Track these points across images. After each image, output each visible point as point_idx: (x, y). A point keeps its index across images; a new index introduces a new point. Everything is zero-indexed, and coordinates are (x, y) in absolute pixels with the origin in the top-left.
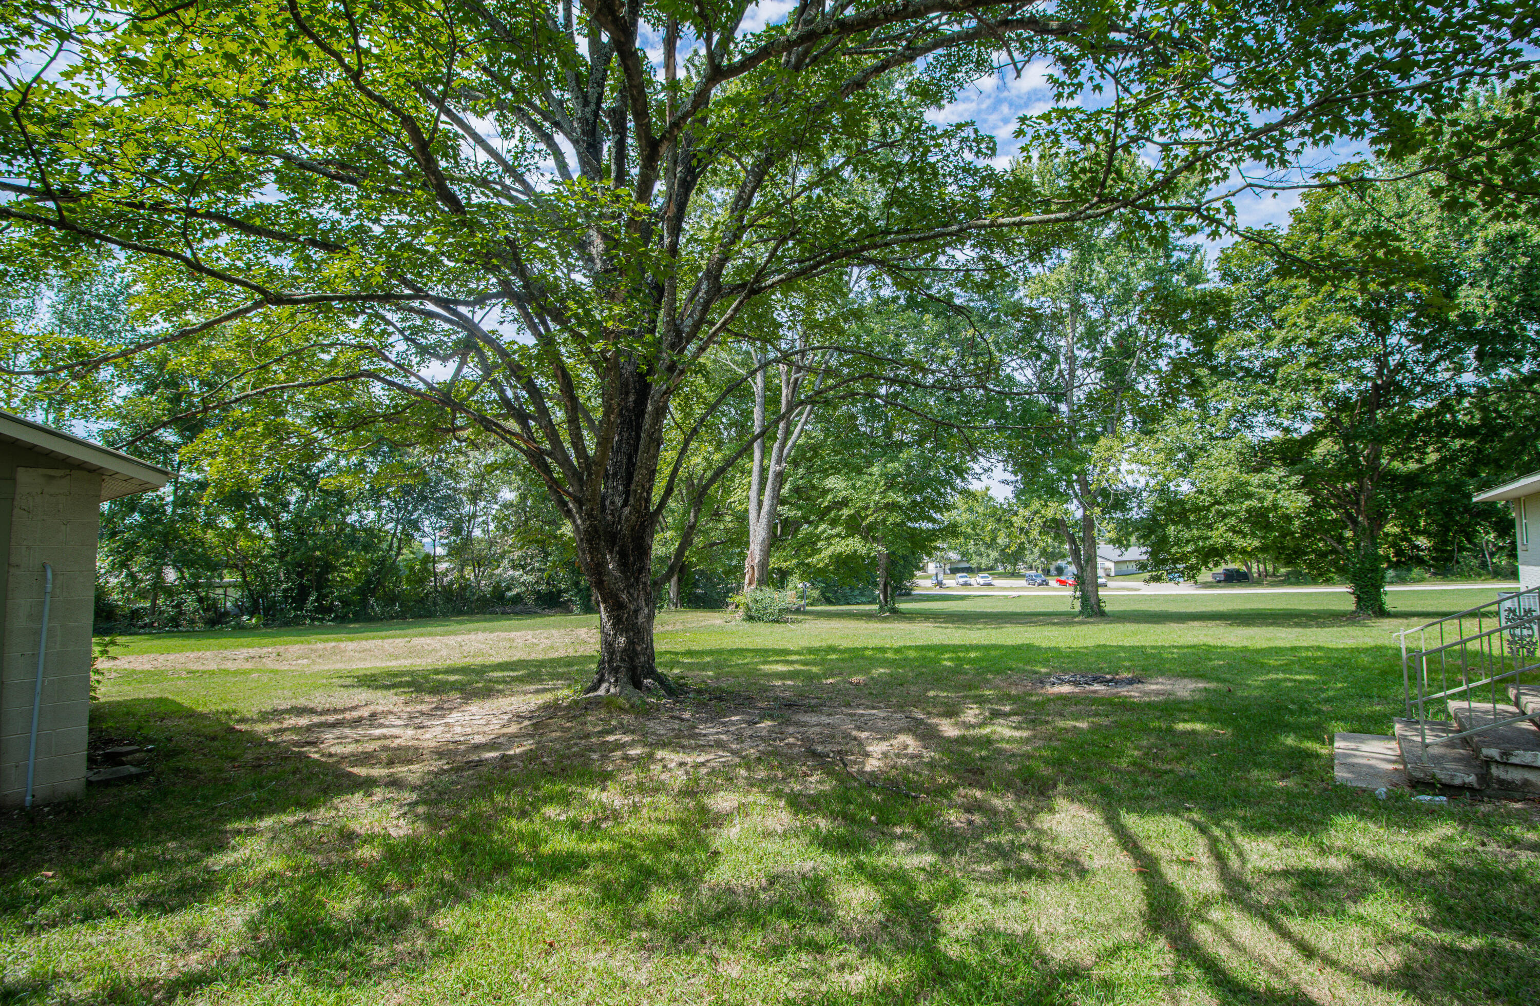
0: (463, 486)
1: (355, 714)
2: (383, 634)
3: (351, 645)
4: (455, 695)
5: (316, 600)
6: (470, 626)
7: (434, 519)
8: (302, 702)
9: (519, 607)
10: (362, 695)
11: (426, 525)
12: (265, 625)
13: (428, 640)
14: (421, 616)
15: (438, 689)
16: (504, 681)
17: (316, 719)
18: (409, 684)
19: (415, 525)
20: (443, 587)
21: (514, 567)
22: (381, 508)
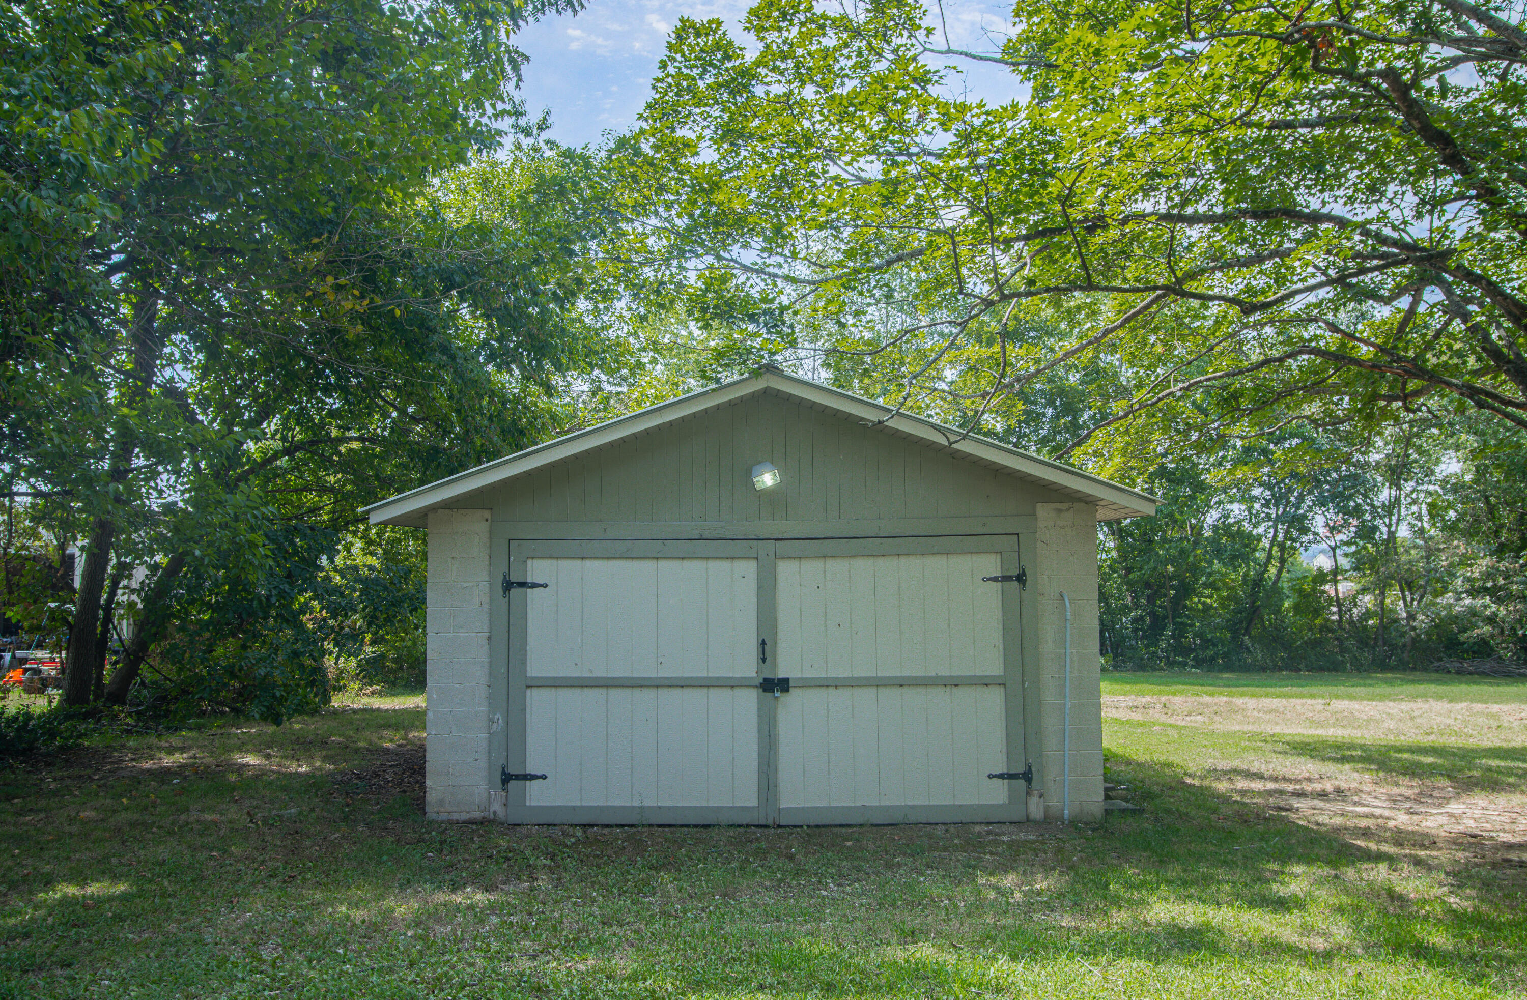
0: (1374, 457)
1: (1318, 787)
2: (1277, 690)
3: (1251, 703)
4: (1444, 782)
5: (1173, 636)
6: (1410, 688)
7: (1331, 514)
8: (1236, 763)
9: (1488, 664)
10: (1306, 767)
11: (1318, 522)
12: (1115, 667)
13: (1355, 705)
14: (1322, 669)
15: (1412, 771)
16: (1510, 772)
17: (1271, 786)
18: (1361, 759)
19: (1299, 524)
20: (1351, 622)
21: (1473, 592)
22: (1253, 499)
